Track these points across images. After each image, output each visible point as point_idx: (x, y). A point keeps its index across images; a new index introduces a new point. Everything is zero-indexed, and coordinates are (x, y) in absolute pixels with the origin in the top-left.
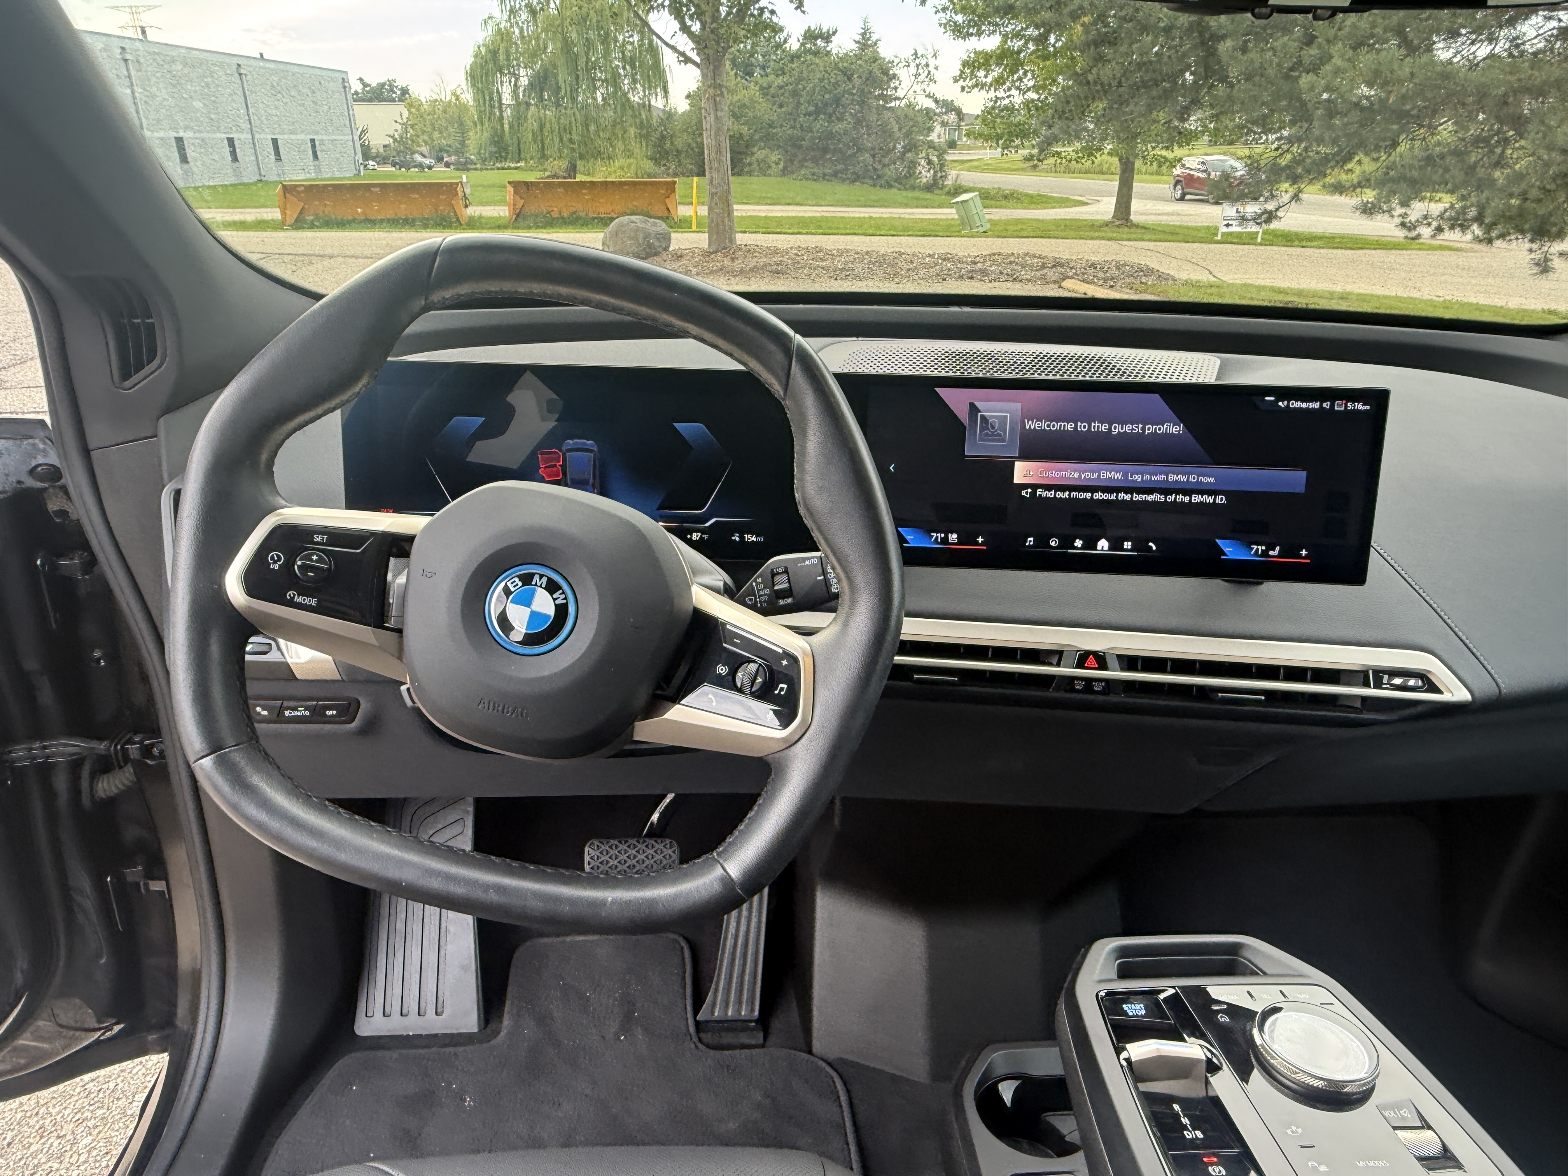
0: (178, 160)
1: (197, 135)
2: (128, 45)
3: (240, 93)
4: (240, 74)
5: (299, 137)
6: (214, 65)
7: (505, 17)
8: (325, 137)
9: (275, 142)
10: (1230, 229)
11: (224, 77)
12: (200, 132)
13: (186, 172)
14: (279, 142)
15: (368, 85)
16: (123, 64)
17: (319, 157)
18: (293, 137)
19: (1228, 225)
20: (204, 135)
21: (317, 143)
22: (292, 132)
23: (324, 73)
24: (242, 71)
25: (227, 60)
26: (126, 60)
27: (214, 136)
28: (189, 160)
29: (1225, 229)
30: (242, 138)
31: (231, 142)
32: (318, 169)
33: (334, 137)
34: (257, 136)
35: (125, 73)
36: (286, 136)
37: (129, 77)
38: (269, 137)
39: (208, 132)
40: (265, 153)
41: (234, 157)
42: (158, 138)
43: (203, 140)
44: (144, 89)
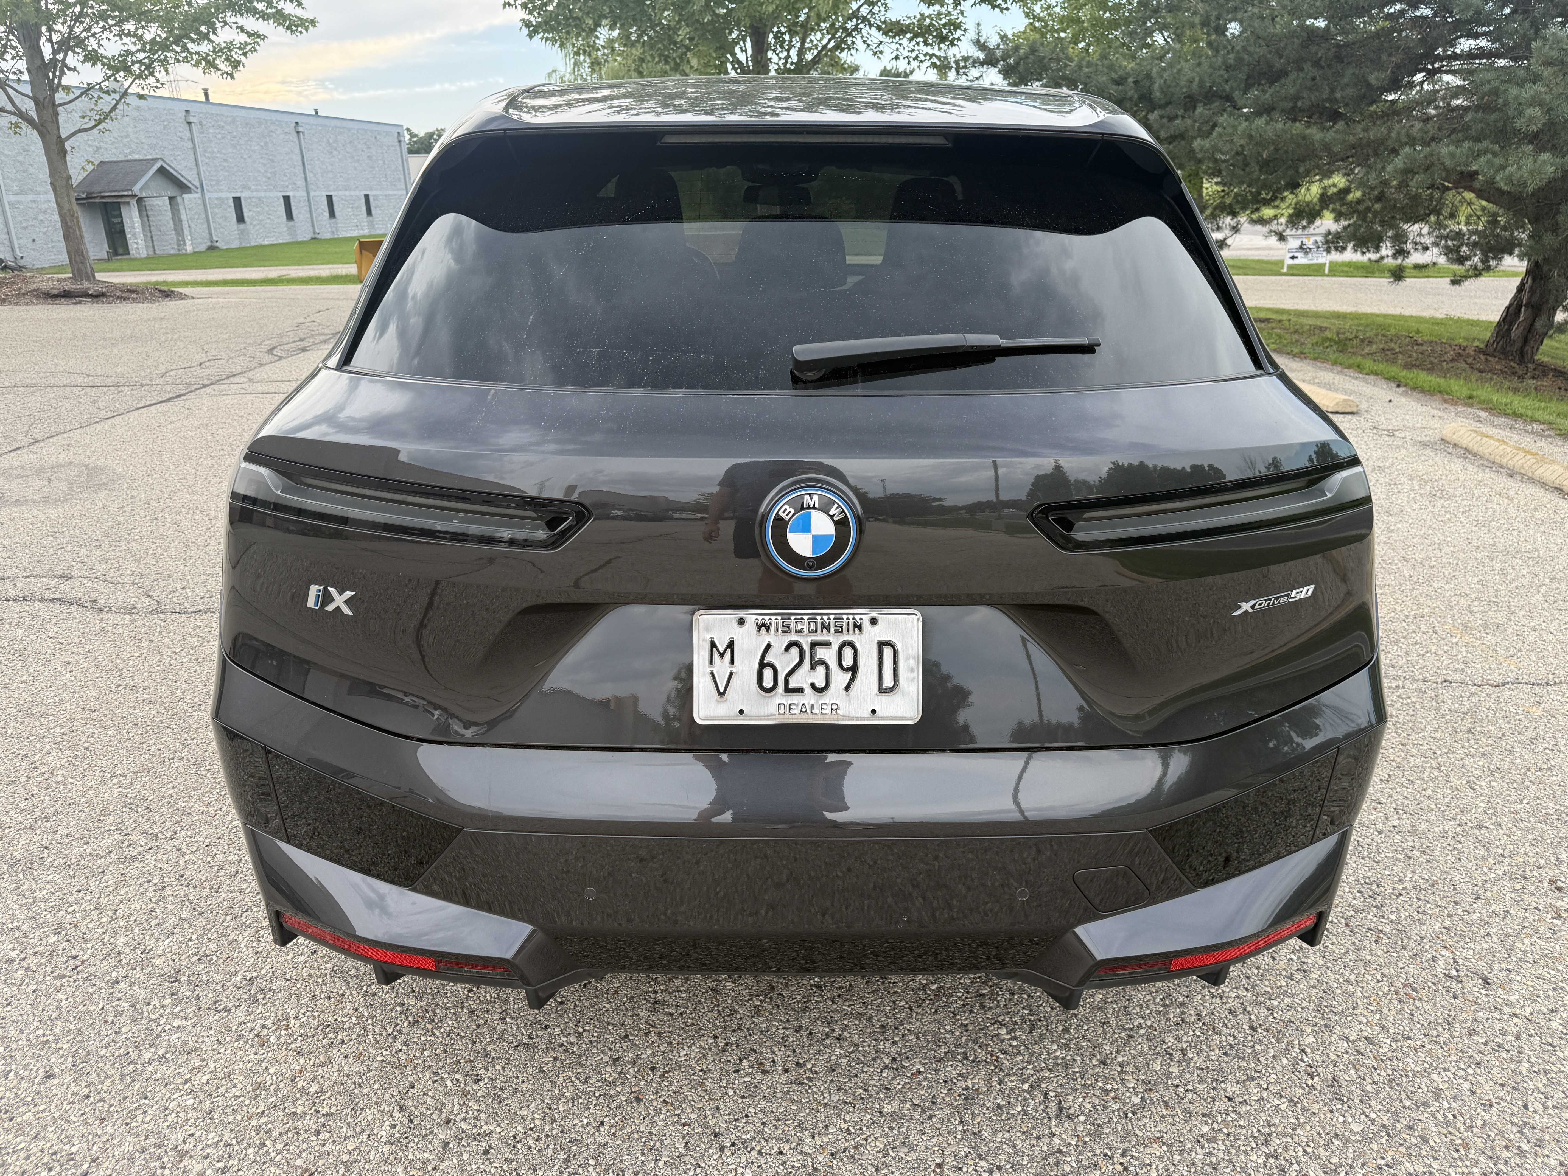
0: (235, 219)
1: (254, 194)
2: (192, 108)
3: (297, 151)
4: (298, 132)
5: (353, 193)
6: (273, 123)
7: (569, 70)
8: (378, 193)
9: (330, 198)
10: (1296, 261)
11: (282, 136)
12: (257, 191)
13: (242, 232)
14: (334, 199)
15: (416, 136)
16: (186, 127)
17: (373, 212)
18: (347, 193)
19: (1293, 258)
20: (262, 194)
21: (371, 198)
22: (347, 188)
23: (380, 128)
24: (301, 129)
25: (286, 118)
26: (189, 123)
27: (268, 194)
28: (246, 219)
29: (1291, 262)
30: (298, 197)
31: (287, 199)
32: (371, 225)
33: (388, 192)
34: (312, 194)
35: (188, 135)
36: (341, 193)
37: (192, 140)
38: (325, 194)
39: (265, 191)
40: (320, 210)
41: (290, 216)
42: (217, 199)
43: (259, 199)
44: (205, 151)
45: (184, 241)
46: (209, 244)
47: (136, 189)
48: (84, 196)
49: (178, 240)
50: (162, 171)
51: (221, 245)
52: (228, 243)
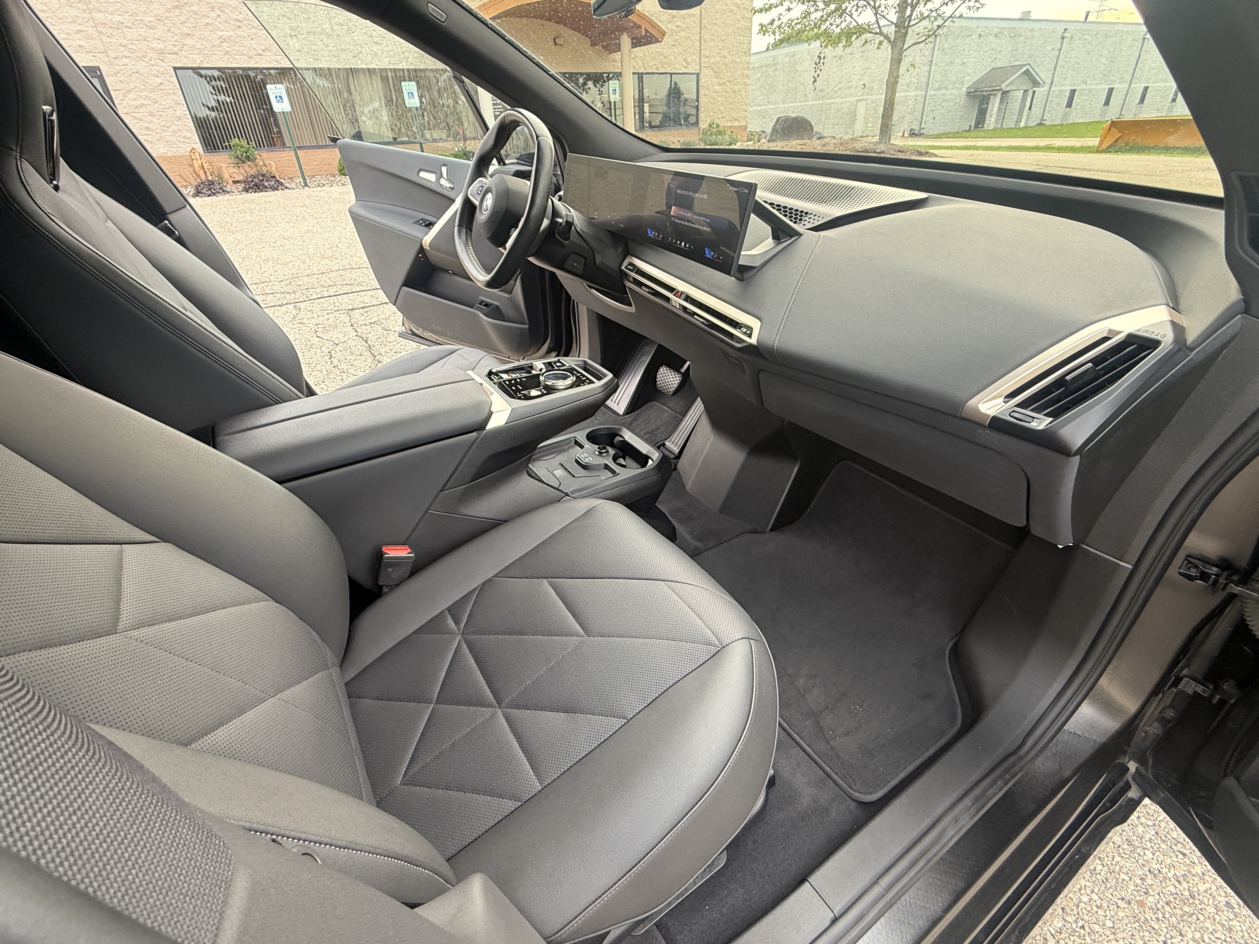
0: (1065, 105)
1: (1088, 87)
2: (1071, 27)
3: (1137, 53)
6: (1127, 34)
9: (1145, 89)
11: (1130, 43)
12: (1091, 85)
13: (1066, 114)
14: (1149, 89)
16: (1060, 40)
20: (1093, 87)
26: (1063, 38)
27: (1099, 87)
28: (1074, 105)
30: (1120, 88)
31: (1110, 90)
34: (1133, 85)
35: (1059, 46)
36: (1157, 85)
37: (1060, 49)
38: (1143, 85)
39: (1098, 85)
40: (1133, 98)
41: (1107, 103)
42: (1059, 91)
43: (1090, 90)
44: (1066, 57)
45: (1021, 119)
46: (1039, 122)
47: (1003, 86)
48: (973, 90)
49: (1018, 119)
50: (1027, 72)
51: (1047, 123)
52: (1052, 121)
